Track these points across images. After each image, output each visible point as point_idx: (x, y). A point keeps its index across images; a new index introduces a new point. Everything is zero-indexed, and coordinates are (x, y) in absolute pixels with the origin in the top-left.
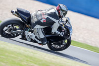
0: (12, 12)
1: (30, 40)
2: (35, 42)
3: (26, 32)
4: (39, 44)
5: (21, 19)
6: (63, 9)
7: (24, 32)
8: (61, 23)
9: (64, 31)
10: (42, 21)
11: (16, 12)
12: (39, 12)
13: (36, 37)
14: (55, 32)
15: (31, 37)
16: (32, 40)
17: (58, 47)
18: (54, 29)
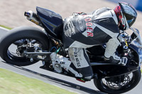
0: (27, 14)
1: (60, 71)
2: (70, 74)
3: (53, 55)
4: (78, 79)
5: (43, 30)
6: (127, 12)
7: (48, 56)
8: (123, 40)
9: (128, 56)
10: (85, 34)
11: (34, 15)
12: (80, 17)
13: (72, 65)
14: (111, 57)
15: (62, 66)
16: (64, 72)
17: (116, 86)
18: (110, 52)
